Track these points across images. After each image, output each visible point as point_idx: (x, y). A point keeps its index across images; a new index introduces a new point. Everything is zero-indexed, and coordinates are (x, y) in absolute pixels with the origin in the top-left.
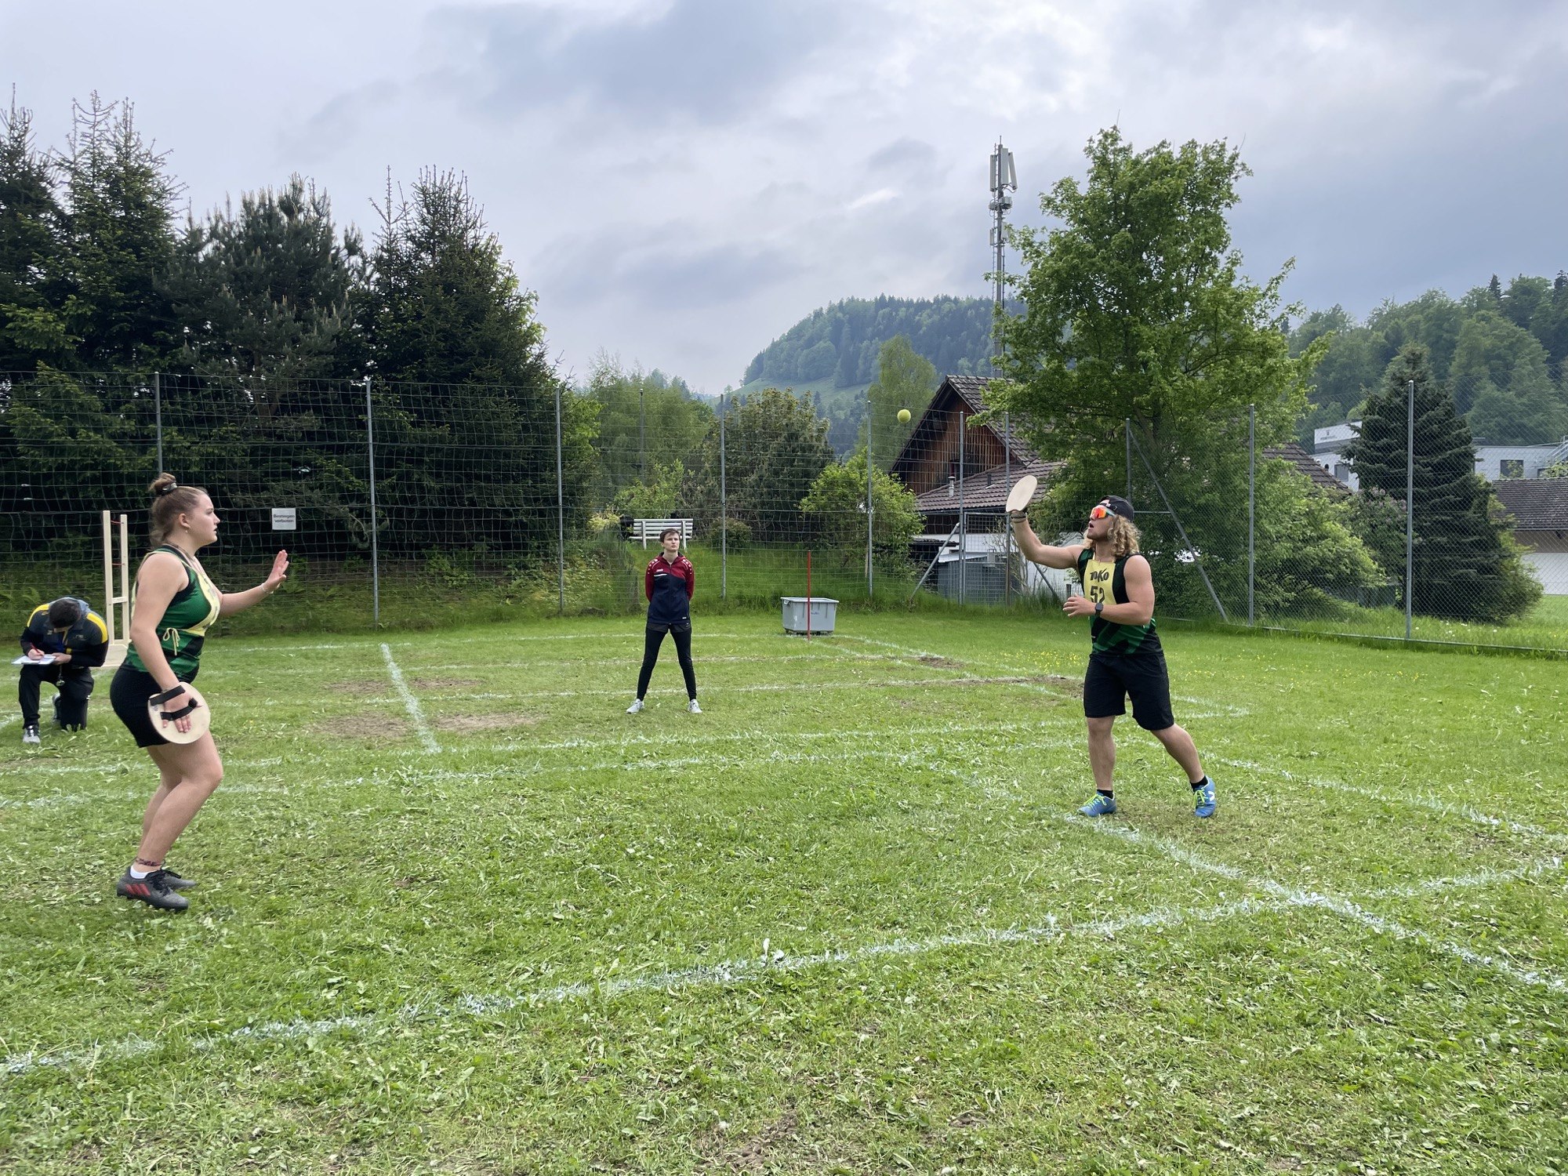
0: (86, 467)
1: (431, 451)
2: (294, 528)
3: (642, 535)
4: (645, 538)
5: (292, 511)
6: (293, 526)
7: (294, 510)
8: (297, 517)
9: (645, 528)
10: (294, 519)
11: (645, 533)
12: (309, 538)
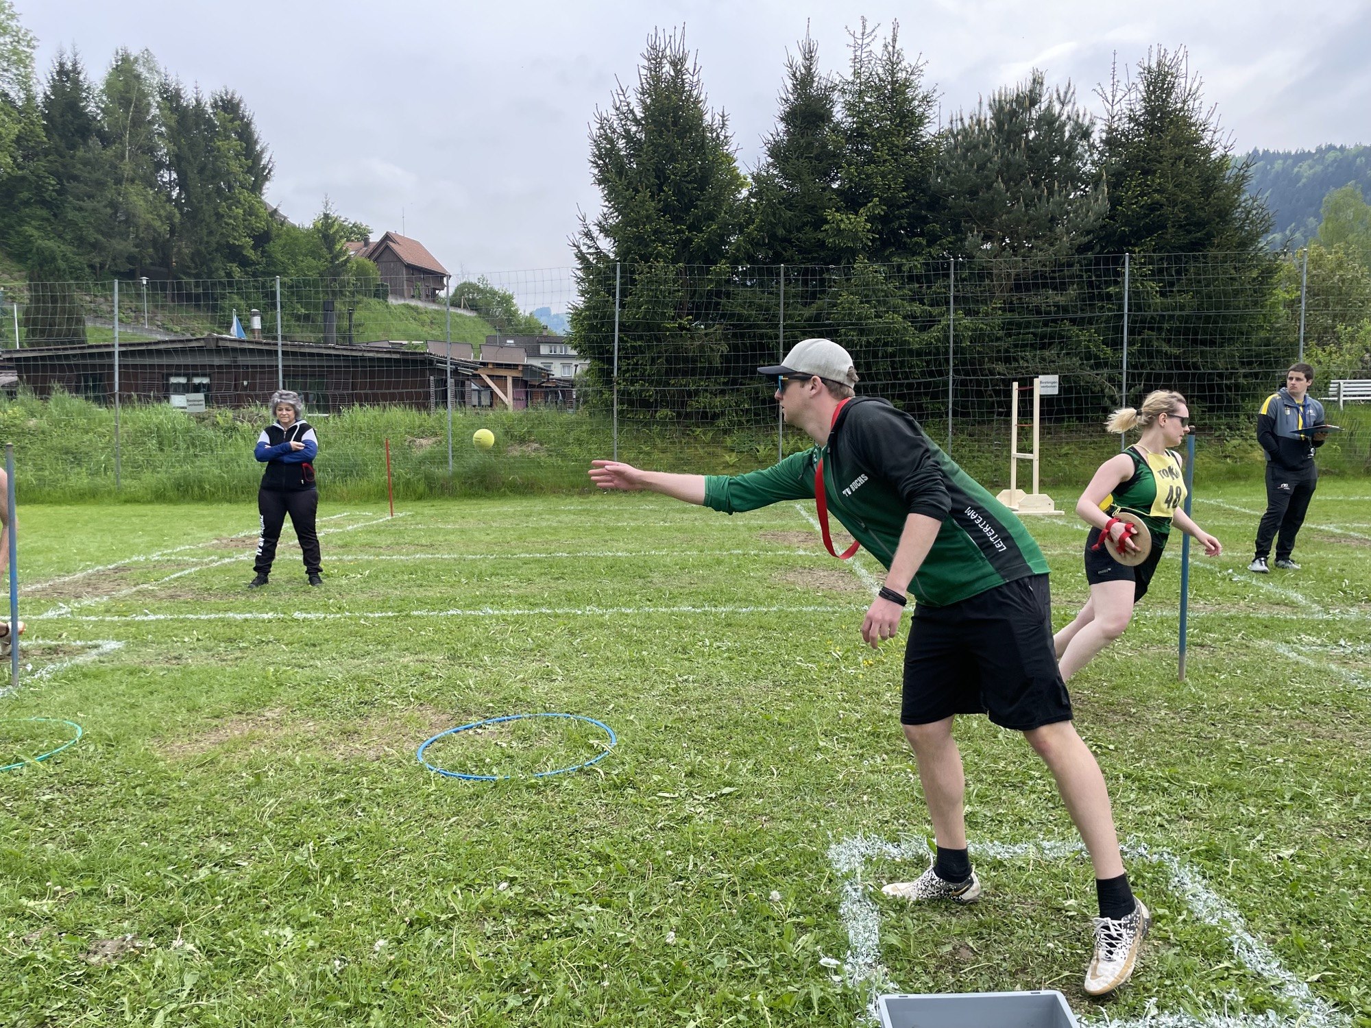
0: (886, 344)
1: (1171, 317)
2: (1057, 393)
3: (1338, 395)
4: (1342, 399)
5: (1055, 378)
6: (1056, 391)
7: (1057, 376)
8: (1060, 384)
9: (1342, 389)
10: (1057, 385)
11: (1342, 394)
12: (1068, 401)
